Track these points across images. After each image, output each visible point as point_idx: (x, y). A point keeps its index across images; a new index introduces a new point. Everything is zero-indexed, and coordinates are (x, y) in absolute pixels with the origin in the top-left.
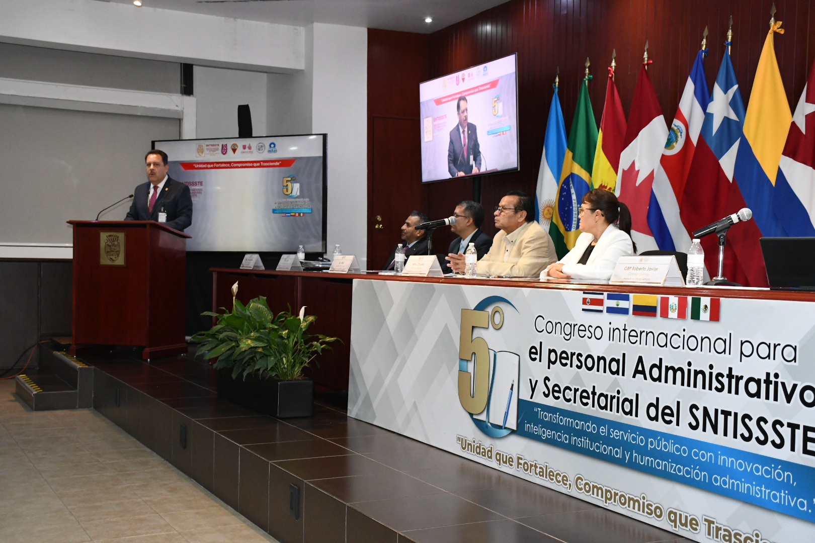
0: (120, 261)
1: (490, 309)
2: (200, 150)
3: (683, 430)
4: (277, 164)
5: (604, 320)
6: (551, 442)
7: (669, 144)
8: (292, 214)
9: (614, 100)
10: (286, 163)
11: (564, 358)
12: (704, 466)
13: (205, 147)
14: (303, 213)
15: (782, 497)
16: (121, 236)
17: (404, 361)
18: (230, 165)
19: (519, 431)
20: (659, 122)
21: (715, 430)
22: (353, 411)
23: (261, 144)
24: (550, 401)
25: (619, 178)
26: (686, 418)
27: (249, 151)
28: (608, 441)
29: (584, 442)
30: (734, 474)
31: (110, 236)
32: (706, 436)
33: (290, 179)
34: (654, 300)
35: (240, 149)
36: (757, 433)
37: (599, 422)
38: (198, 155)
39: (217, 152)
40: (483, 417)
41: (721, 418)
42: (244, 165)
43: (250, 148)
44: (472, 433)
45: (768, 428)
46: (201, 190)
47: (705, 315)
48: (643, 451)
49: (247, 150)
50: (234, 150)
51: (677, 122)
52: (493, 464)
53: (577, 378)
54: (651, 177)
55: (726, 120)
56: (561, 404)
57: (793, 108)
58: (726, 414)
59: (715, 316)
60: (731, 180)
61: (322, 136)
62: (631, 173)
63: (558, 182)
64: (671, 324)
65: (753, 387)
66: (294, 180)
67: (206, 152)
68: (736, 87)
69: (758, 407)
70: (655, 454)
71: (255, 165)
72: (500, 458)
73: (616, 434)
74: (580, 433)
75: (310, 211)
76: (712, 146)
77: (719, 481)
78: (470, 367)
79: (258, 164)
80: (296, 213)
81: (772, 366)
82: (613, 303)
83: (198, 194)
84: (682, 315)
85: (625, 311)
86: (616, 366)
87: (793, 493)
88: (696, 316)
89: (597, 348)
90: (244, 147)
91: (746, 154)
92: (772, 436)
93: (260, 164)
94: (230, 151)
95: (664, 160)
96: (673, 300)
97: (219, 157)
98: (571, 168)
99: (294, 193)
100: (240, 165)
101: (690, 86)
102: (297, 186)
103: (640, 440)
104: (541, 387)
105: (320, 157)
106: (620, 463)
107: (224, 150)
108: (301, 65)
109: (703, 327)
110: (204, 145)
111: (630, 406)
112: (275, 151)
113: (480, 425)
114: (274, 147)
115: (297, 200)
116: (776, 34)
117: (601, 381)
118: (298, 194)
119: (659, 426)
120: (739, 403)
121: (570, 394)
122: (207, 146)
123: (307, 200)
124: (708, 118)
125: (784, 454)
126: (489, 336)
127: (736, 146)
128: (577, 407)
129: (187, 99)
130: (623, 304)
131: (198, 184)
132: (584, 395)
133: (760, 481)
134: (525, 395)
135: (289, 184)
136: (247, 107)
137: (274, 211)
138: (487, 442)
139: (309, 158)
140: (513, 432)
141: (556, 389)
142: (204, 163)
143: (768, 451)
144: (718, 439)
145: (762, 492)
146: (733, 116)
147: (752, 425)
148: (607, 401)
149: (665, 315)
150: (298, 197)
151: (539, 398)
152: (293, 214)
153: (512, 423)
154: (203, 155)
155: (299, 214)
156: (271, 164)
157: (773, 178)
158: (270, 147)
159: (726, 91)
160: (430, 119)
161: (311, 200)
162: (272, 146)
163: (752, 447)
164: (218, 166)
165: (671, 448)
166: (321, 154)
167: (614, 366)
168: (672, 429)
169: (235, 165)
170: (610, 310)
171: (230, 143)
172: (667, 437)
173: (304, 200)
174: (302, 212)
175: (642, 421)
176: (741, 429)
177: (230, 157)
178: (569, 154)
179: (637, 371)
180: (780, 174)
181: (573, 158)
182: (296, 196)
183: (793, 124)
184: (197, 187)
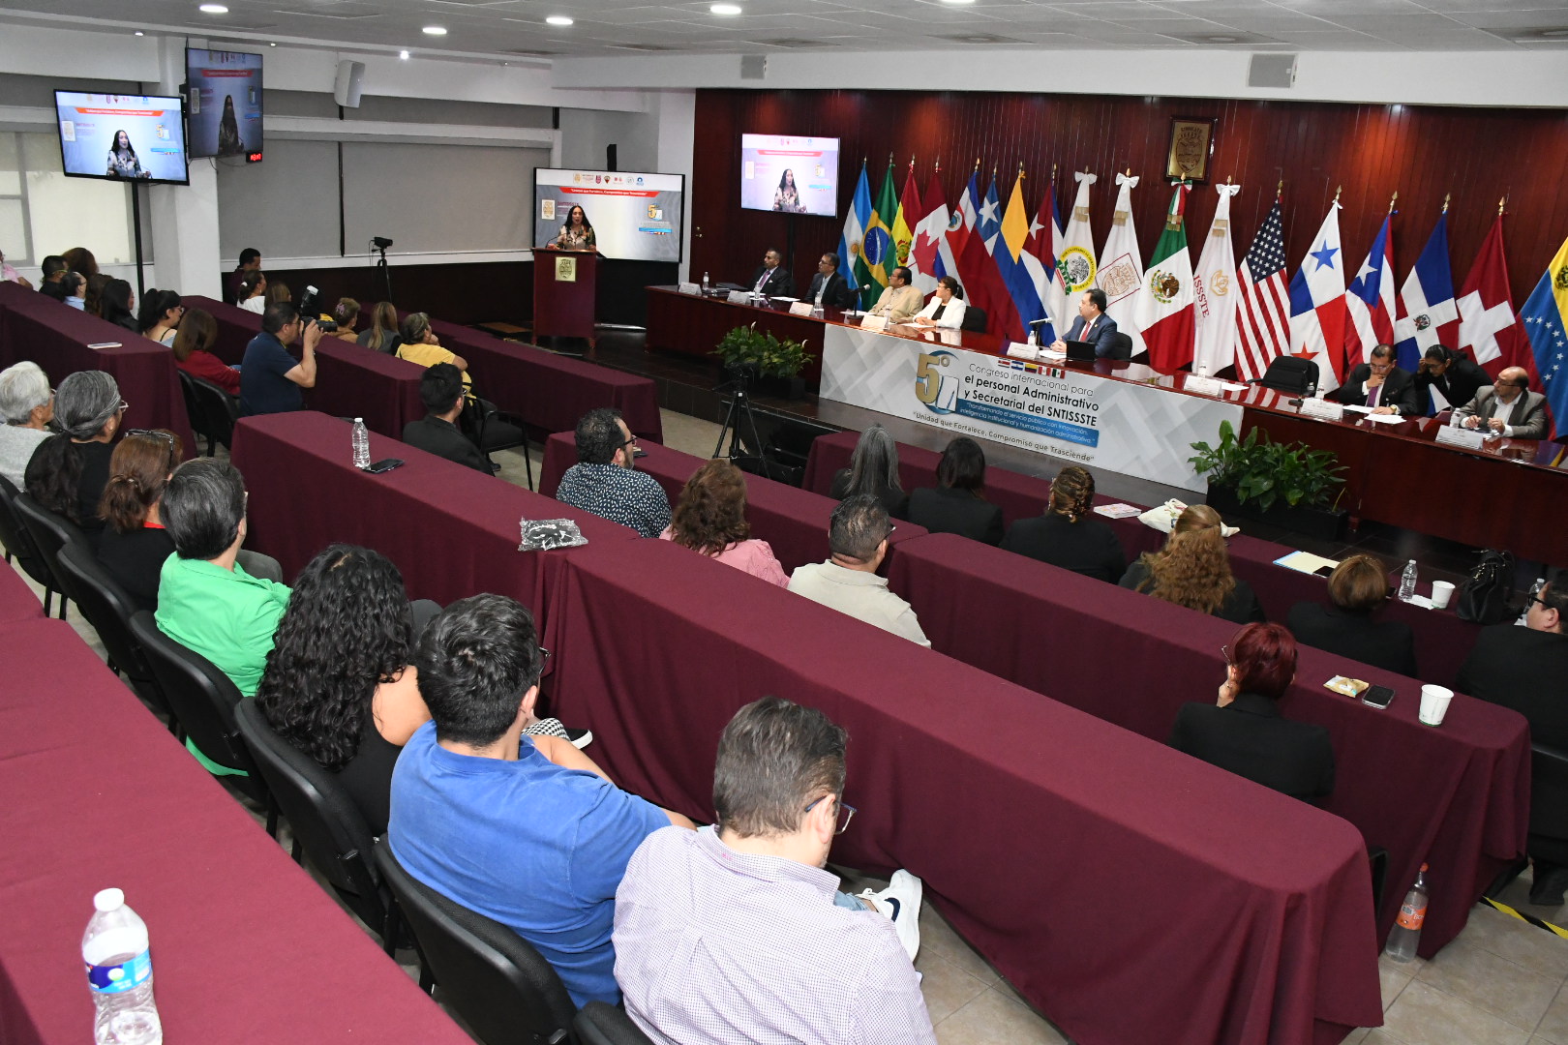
0: (572, 278)
1: (940, 356)
2: (577, 179)
3: (1045, 416)
4: (644, 194)
5: (1010, 371)
6: (975, 417)
7: (951, 225)
9: (912, 186)
10: (651, 194)
11: (986, 383)
12: (1052, 429)
15: (1082, 439)
16: (573, 260)
17: (872, 374)
18: (603, 192)
19: (957, 412)
20: (943, 209)
21: (1058, 416)
22: (824, 394)
23: (628, 178)
24: (977, 401)
25: (914, 239)
26: (1046, 412)
27: (620, 182)
28: (1008, 418)
29: (995, 418)
30: (1064, 431)
31: (564, 260)
32: (1056, 418)
33: (654, 206)
34: (1036, 367)
35: (612, 180)
36: (1075, 418)
37: (1003, 410)
38: (575, 182)
39: (592, 181)
40: (933, 404)
41: (1061, 412)
43: (620, 180)
44: (923, 410)
45: (1079, 417)
47: (1058, 376)
48: (1025, 423)
49: (618, 181)
50: (607, 181)
51: (956, 213)
52: (939, 425)
53: (992, 392)
54: (936, 243)
55: (990, 220)
56: (983, 402)
57: (1029, 225)
58: (1064, 411)
59: (1062, 376)
60: (990, 254)
61: (681, 177)
62: (923, 237)
63: (863, 231)
64: (1043, 377)
65: (1075, 403)
66: (658, 207)
67: (582, 180)
68: (997, 203)
69: (1076, 410)
70: (1031, 424)
71: (626, 193)
72: (943, 423)
73: (1012, 416)
74: (994, 414)
75: (670, 231)
76: (981, 233)
77: (1058, 434)
78: (925, 381)
80: (658, 232)
81: (1083, 397)
82: (1015, 365)
84: (1048, 374)
85: (1021, 369)
86: (1015, 390)
87: (1086, 437)
88: (1054, 375)
89: (1005, 382)
90: (616, 179)
91: (1001, 242)
92: (1081, 419)
93: (629, 193)
94: (603, 181)
95: (947, 233)
96: (1044, 368)
97: (594, 185)
98: (877, 223)
99: (657, 217)
101: (966, 193)
102: (659, 212)
103: (1024, 418)
104: (972, 394)
105: (679, 192)
106: (1014, 427)
107: (598, 180)
108: (647, 110)
109: (1057, 380)
110: (580, 174)
111: (1022, 405)
112: (643, 184)
113: (931, 408)
114: (641, 180)
116: (1021, 179)
117: (1007, 395)
118: (660, 218)
119: (1034, 414)
120: (1069, 408)
121: (989, 399)
122: (583, 175)
124: (979, 217)
125: (1084, 425)
126: (940, 369)
127: (996, 235)
128: (993, 404)
129: (556, 131)
130: (1020, 366)
132: (997, 399)
133: (1074, 434)
134: (962, 396)
135: (653, 210)
136: (615, 145)
137: (640, 229)
138: (935, 416)
139: (670, 192)
140: (953, 412)
141: (981, 396)
143: (1079, 424)
144: (1060, 420)
145: (1075, 437)
146: (995, 219)
147: (1074, 415)
148: (1009, 403)
149: (1040, 373)
150: (660, 220)
151: (970, 398)
152: (656, 232)
153: (953, 407)
154: (580, 182)
155: (661, 232)
157: (1016, 261)
159: (991, 203)
160: (752, 163)
161: (671, 223)
162: (639, 179)
163: (1073, 423)
165: (1039, 422)
166: (680, 190)
167: (1014, 390)
168: (1040, 415)
170: (1013, 367)
171: (602, 175)
172: (1038, 418)
173: (665, 222)
174: (663, 231)
175: (1026, 411)
176: (1069, 416)
177: (603, 185)
178: (874, 214)
179: (1025, 393)
180: (1020, 258)
181: (879, 216)
183: (1029, 233)
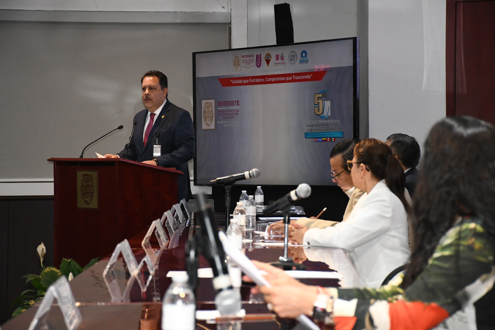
0: (94, 204)
2: (236, 63)
4: (309, 77)
8: (323, 139)
10: (317, 75)
13: (241, 59)
14: (335, 138)
16: (94, 174)
18: (265, 80)
23: (293, 53)
27: (282, 61)
31: (85, 175)
33: (321, 95)
35: (273, 60)
38: (235, 69)
39: (252, 64)
42: (278, 79)
43: (282, 58)
46: (238, 111)
49: (280, 61)
50: (268, 62)
61: (352, 41)
66: (325, 96)
67: (242, 65)
71: (288, 79)
75: (341, 136)
79: (291, 78)
80: (327, 138)
83: (235, 116)
90: (278, 57)
94: (264, 62)
97: (254, 71)
99: (325, 114)
100: (273, 79)
102: (328, 104)
105: (350, 67)
107: (258, 62)
110: (239, 56)
112: (307, 62)
114: (306, 56)
115: (328, 121)
118: (329, 114)
122: (243, 57)
123: (339, 121)
131: (235, 103)
135: (320, 101)
136: (288, 5)
137: (307, 135)
139: (340, 69)
142: (240, 78)
150: (329, 118)
152: (325, 139)
154: (239, 69)
155: (331, 138)
156: (303, 77)
158: (302, 56)
161: (342, 121)
162: (304, 54)
164: (253, 81)
166: (351, 64)
169: (269, 80)
171: (264, 53)
173: (336, 121)
174: (334, 136)
177: (266, 70)
182: (328, 116)
184: (235, 107)
